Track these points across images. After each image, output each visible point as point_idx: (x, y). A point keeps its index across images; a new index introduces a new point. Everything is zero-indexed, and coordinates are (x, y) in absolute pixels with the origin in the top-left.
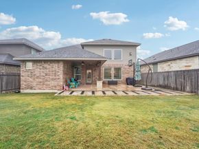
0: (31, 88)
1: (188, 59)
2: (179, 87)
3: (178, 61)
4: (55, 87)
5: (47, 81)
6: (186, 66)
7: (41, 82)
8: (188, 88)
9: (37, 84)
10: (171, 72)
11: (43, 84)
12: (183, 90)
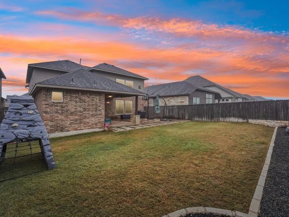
0: (62, 130)
1: (182, 97)
2: (181, 117)
3: (175, 98)
4: (96, 124)
5: (85, 117)
6: (181, 102)
7: (76, 120)
8: (187, 117)
9: (71, 124)
10: (175, 106)
11: (80, 123)
12: (183, 119)
